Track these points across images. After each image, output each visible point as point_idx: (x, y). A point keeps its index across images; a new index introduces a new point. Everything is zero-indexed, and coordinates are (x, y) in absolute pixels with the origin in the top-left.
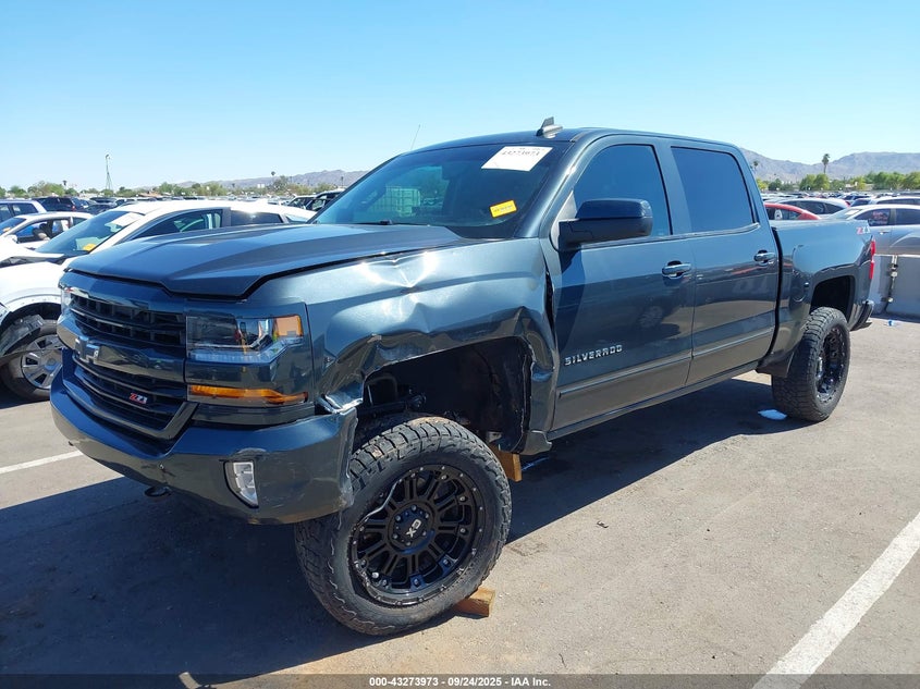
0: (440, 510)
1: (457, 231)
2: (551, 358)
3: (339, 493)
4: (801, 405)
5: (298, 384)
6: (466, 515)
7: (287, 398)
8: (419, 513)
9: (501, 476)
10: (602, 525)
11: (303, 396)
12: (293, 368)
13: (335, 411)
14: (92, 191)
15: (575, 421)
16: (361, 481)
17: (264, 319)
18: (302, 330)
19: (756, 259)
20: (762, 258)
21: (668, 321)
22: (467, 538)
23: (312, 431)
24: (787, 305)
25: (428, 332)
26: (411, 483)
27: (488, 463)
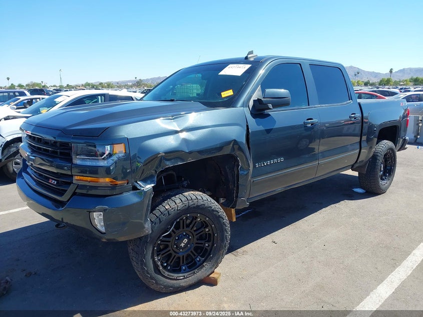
0: (196, 235)
1: (204, 104)
2: (249, 164)
3: (144, 228)
4: (372, 186)
5: (125, 175)
6: (208, 238)
7: (119, 182)
8: (187, 236)
9: (226, 220)
10: (274, 242)
11: (126, 182)
12: (123, 168)
13: (142, 189)
14: (54, 86)
15: (261, 194)
16: (160, 219)
17: (108, 145)
18: (126, 151)
19: (350, 117)
20: (353, 117)
21: (311, 146)
22: (209, 249)
23: (130, 198)
24: (365, 139)
25: (187, 151)
26: (183, 221)
27: (219, 214)
